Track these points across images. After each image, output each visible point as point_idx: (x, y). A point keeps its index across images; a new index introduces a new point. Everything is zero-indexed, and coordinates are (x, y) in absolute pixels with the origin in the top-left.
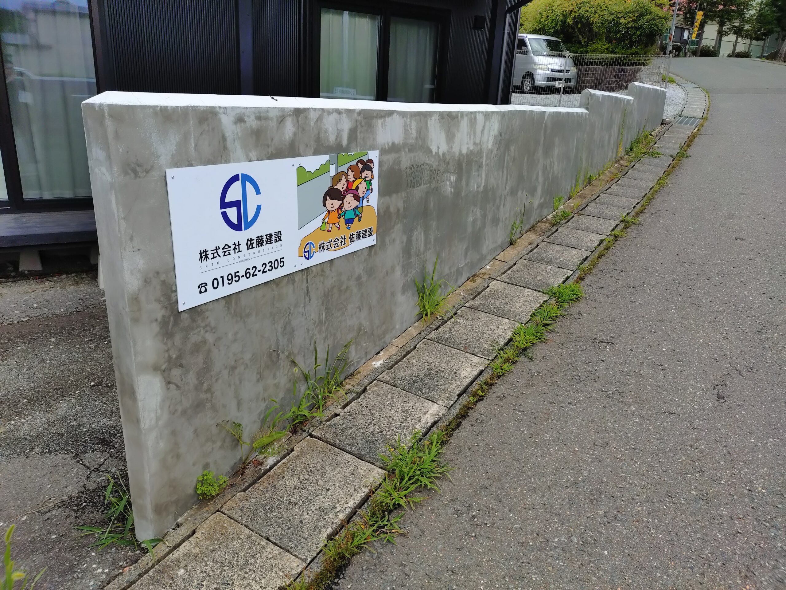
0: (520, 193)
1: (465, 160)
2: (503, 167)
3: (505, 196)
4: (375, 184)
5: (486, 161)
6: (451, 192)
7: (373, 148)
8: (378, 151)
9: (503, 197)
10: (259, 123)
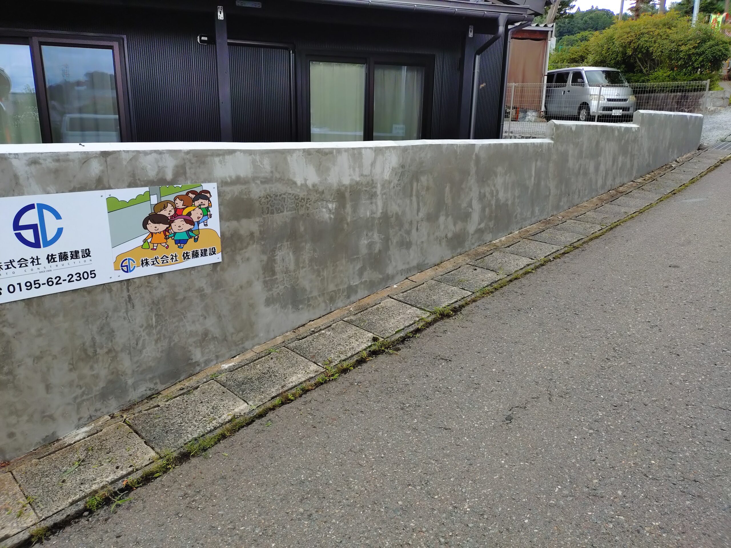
0: (442, 219)
1: (349, 190)
2: (411, 196)
3: (418, 222)
4: (215, 210)
5: (382, 190)
6: (330, 218)
7: (209, 181)
8: (216, 183)
9: (415, 223)
10: (57, 164)
